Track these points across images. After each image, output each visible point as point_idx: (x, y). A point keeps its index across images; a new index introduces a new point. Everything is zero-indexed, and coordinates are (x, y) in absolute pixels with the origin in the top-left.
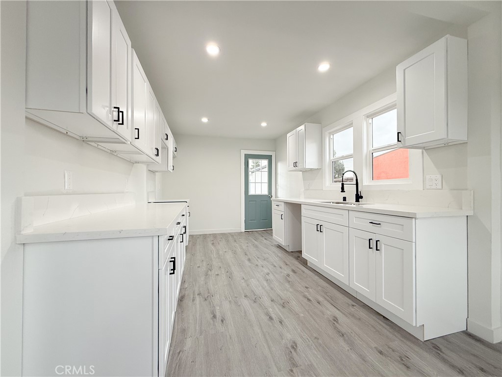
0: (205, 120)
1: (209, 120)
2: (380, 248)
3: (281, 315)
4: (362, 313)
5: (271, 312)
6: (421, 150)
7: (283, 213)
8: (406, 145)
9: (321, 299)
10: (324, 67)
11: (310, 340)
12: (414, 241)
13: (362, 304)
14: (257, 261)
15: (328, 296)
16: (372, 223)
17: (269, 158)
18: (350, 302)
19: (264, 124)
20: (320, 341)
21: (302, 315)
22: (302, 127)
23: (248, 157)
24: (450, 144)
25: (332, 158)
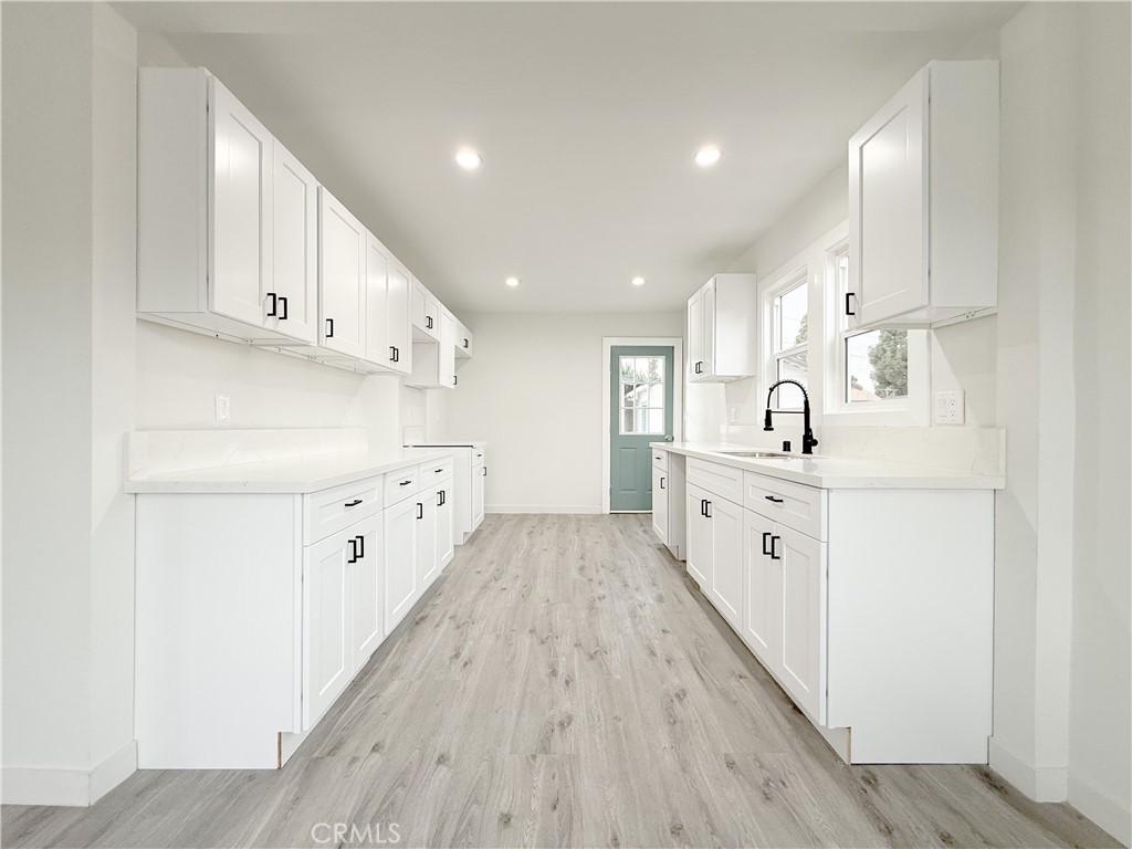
0: (512, 282)
1: (520, 282)
2: (781, 553)
3: (576, 670)
4: (750, 694)
5: (561, 664)
6: (925, 331)
7: (665, 475)
8: (863, 323)
9: (679, 654)
10: (708, 156)
11: (602, 718)
12: (824, 538)
13: (766, 677)
14: (597, 571)
15: (699, 653)
16: (771, 498)
17: (668, 352)
18: (740, 667)
19: (638, 281)
20: (620, 725)
21: (619, 677)
22: (710, 283)
23: (617, 353)
24: (978, 315)
25: (777, 350)
